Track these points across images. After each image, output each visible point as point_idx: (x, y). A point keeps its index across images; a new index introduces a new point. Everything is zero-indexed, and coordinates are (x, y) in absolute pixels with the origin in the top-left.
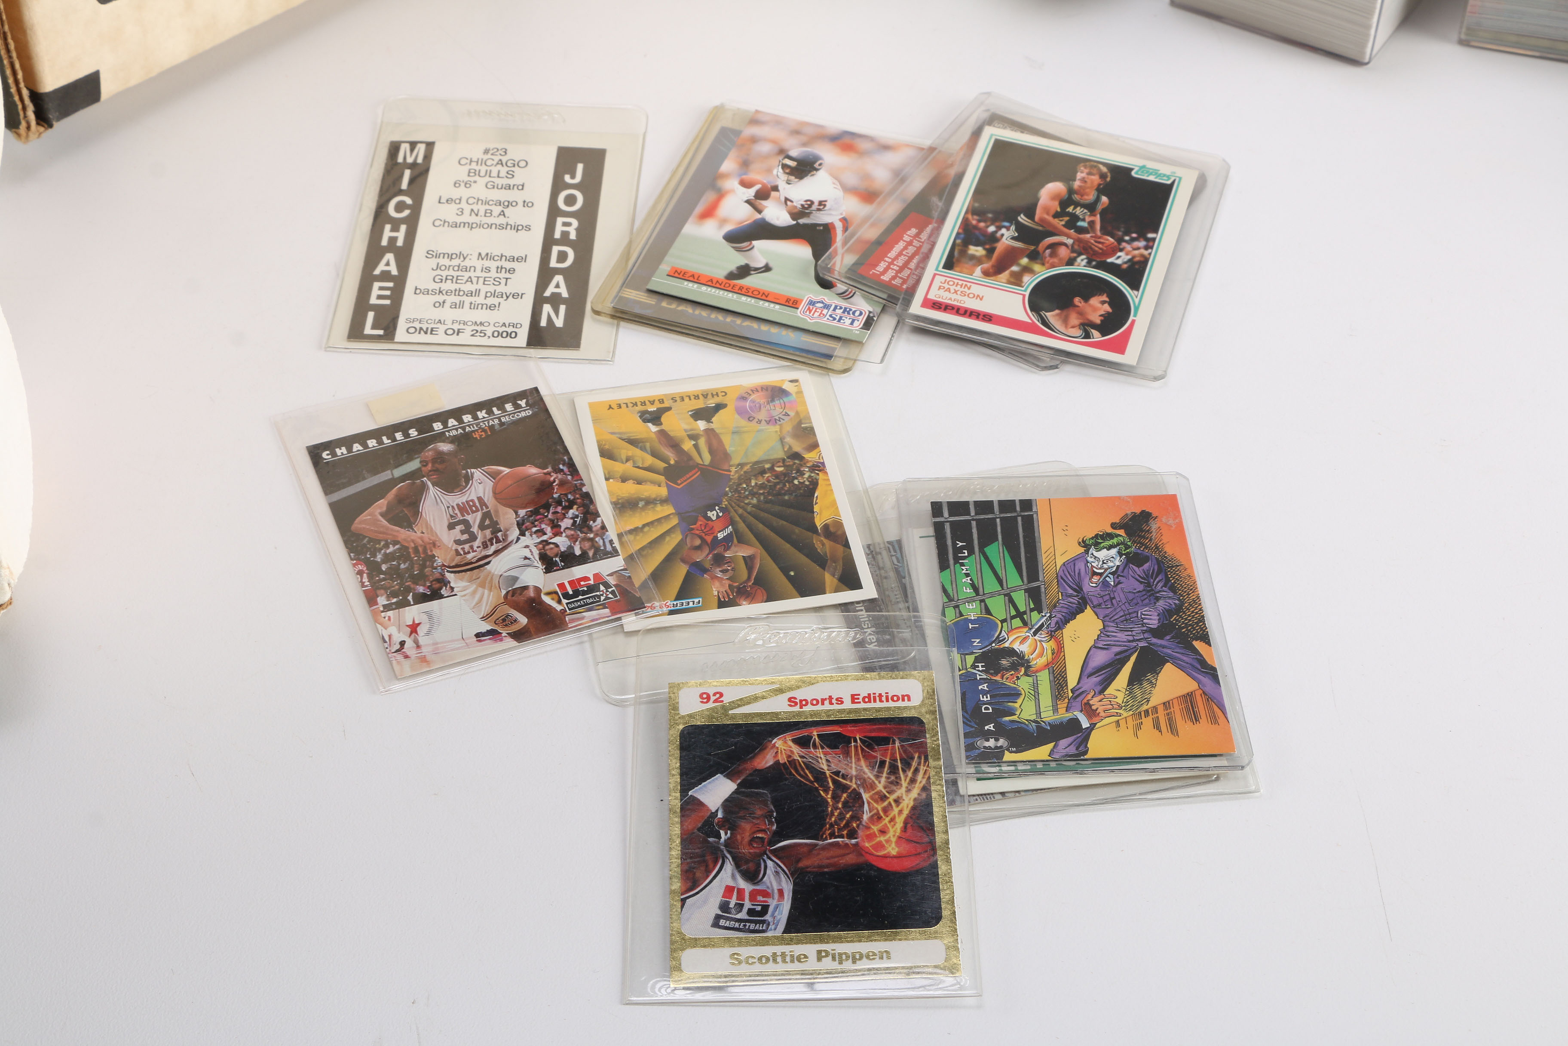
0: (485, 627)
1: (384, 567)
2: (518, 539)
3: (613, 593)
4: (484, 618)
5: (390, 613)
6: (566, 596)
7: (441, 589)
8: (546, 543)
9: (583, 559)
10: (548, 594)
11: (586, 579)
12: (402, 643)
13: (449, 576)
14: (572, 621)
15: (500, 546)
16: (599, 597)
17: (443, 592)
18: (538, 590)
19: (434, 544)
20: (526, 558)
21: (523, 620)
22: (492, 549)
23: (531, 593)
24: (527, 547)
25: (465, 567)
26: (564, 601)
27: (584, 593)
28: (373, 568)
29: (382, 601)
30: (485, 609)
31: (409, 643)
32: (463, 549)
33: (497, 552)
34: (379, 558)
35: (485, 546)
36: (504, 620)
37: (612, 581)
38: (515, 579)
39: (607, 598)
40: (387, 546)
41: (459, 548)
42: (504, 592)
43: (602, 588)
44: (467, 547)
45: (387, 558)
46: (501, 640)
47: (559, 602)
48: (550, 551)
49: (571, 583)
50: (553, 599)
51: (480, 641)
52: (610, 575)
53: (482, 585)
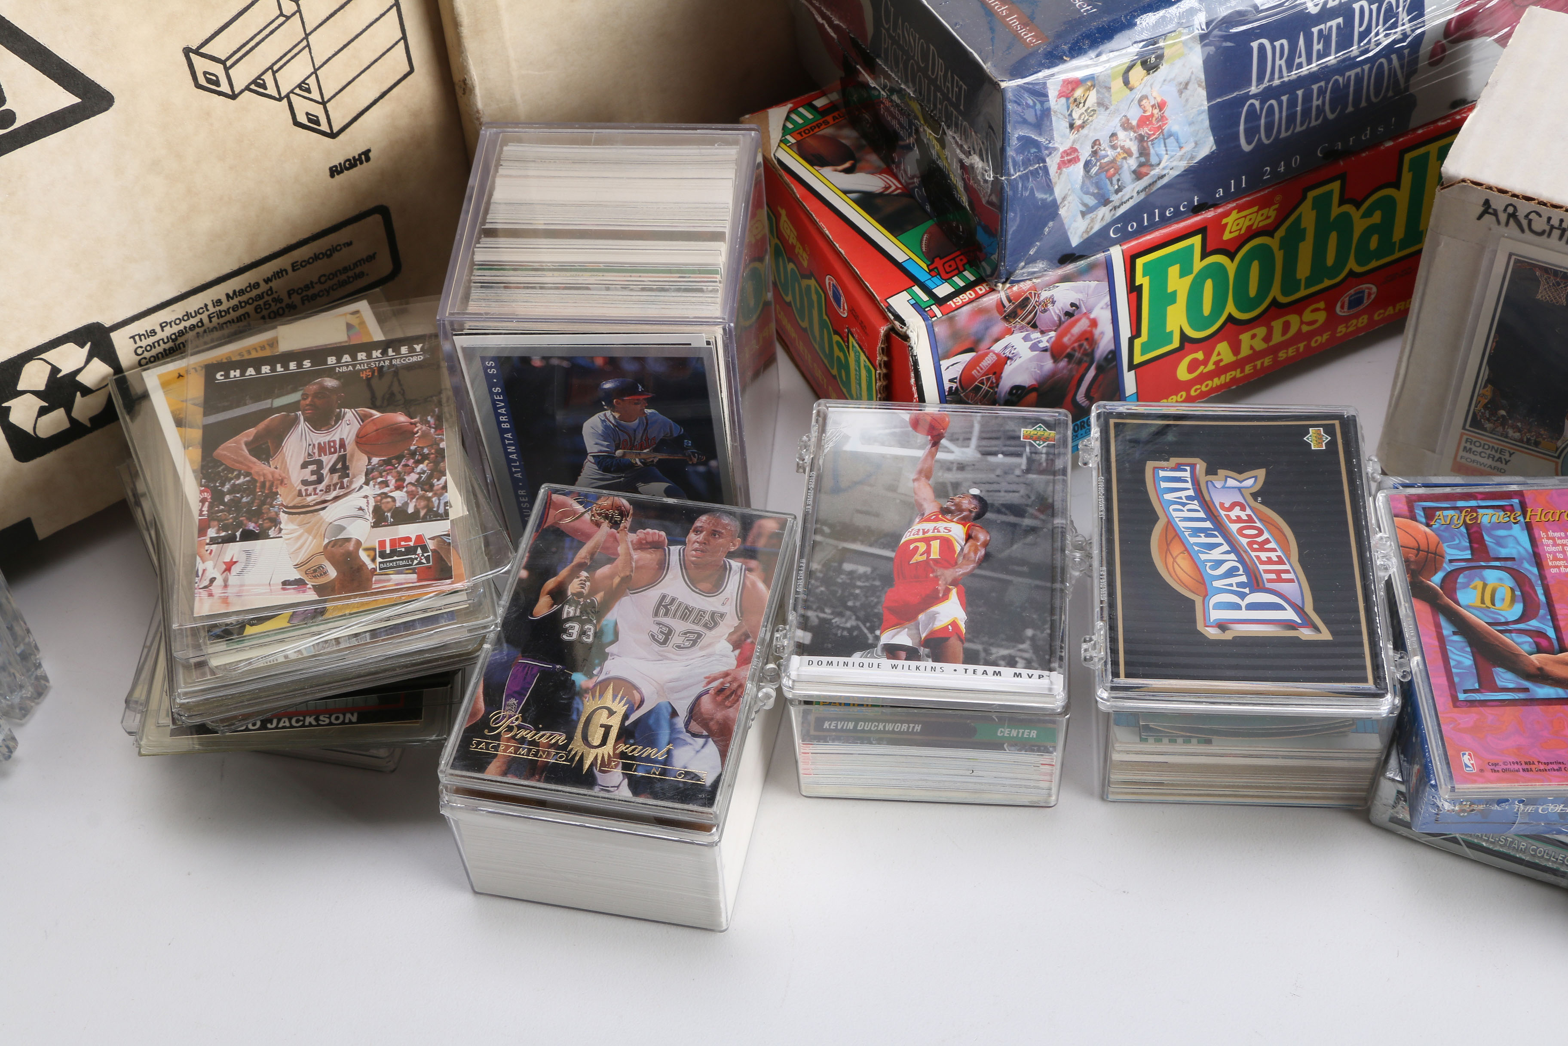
0: (295, 575)
1: (227, 498)
2: (361, 487)
3: (427, 558)
4: (297, 566)
5: (214, 547)
6: (383, 555)
7: (270, 528)
8: (385, 495)
9: (414, 518)
10: (366, 550)
11: (408, 539)
12: (212, 580)
13: (283, 517)
14: (377, 582)
15: (342, 492)
16: (412, 560)
17: (272, 533)
18: (358, 543)
19: (282, 482)
20: (361, 509)
21: (333, 573)
22: (334, 494)
23: (351, 547)
24: (366, 497)
25: (299, 510)
26: (379, 560)
27: (401, 554)
28: (217, 496)
29: (212, 533)
30: (301, 557)
31: (219, 582)
32: (306, 490)
33: (336, 498)
34: (227, 487)
35: (328, 490)
36: (315, 571)
37: (431, 545)
38: (342, 529)
39: (420, 563)
40: (238, 477)
41: (303, 488)
42: (326, 541)
43: (419, 551)
44: (311, 488)
45: (234, 489)
46: (304, 592)
47: (373, 560)
48: (386, 503)
49: (393, 542)
50: (369, 556)
51: (284, 589)
52: (432, 539)
53: (309, 531)
